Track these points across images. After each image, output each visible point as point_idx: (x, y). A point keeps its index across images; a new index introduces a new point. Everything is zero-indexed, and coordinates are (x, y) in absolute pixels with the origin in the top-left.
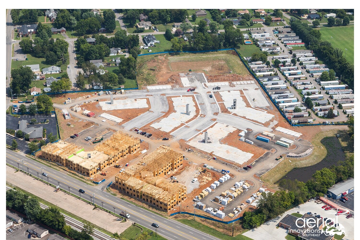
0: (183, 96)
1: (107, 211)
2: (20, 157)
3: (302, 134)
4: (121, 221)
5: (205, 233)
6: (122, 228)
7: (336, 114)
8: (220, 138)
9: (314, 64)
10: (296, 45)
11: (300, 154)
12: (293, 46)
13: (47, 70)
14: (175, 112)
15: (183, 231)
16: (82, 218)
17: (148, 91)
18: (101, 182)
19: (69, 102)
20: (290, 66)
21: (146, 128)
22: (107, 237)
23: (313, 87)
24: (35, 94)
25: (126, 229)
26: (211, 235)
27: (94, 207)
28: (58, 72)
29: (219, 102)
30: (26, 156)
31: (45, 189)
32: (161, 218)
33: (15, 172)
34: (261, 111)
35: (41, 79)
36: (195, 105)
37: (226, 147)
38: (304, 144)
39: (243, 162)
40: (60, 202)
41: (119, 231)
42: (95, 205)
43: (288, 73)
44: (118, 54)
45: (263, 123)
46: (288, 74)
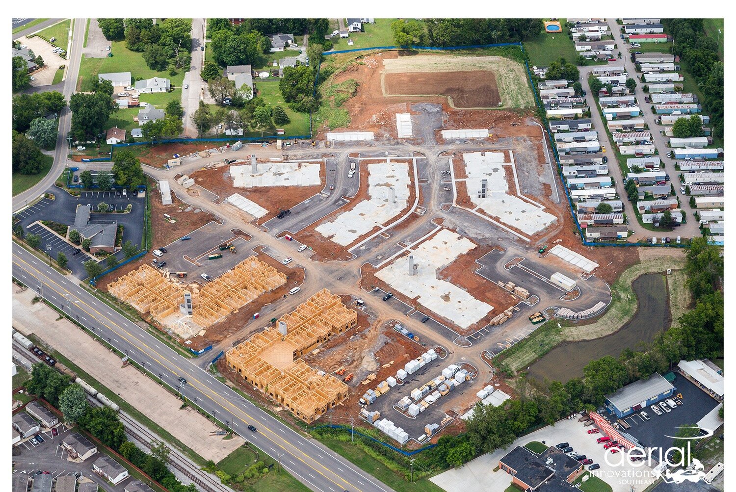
0: (391, 161)
1: (203, 414)
2: (69, 286)
3: (597, 265)
4: (224, 436)
5: (365, 473)
6: (223, 450)
7: (679, 220)
8: (439, 265)
9: (672, 92)
10: (649, 40)
11: (581, 312)
12: (643, 40)
13: (144, 86)
14: (369, 198)
15: (327, 465)
16: (159, 424)
17: (327, 146)
18: (203, 350)
19: (175, 164)
20: (622, 94)
21: (306, 233)
22: (194, 468)
23: (653, 151)
24: (114, 142)
25: (230, 452)
26: (374, 478)
27: (182, 403)
28: (164, 91)
29: (458, 180)
30: (80, 285)
31: (103, 359)
32: (296, 435)
33: (57, 320)
34: (534, 205)
35: (129, 106)
36: (410, 183)
37: (446, 286)
38: (596, 289)
39: (469, 324)
40: (126, 388)
41: (218, 457)
42: (184, 400)
43: (613, 113)
44: (288, 49)
45: (531, 234)
46: (611, 116)
